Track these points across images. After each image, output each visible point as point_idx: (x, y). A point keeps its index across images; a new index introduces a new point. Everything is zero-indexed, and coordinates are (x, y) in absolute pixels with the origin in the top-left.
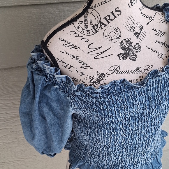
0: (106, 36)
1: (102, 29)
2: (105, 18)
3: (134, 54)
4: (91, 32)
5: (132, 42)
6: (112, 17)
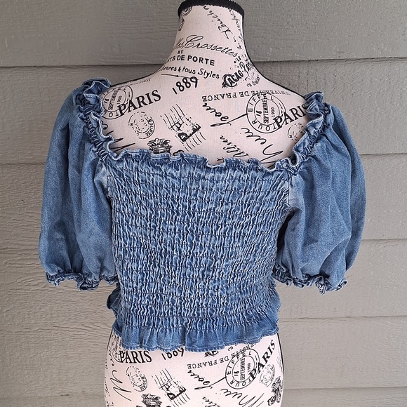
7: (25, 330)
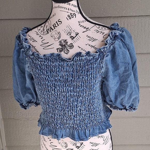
0: (52, 36)
1: (51, 31)
2: (53, 25)
3: (67, 50)
4: (45, 33)
5: (68, 42)
6: (57, 25)
7: (27, 120)
